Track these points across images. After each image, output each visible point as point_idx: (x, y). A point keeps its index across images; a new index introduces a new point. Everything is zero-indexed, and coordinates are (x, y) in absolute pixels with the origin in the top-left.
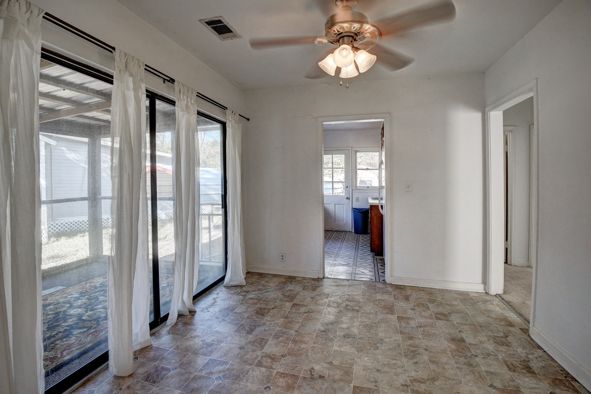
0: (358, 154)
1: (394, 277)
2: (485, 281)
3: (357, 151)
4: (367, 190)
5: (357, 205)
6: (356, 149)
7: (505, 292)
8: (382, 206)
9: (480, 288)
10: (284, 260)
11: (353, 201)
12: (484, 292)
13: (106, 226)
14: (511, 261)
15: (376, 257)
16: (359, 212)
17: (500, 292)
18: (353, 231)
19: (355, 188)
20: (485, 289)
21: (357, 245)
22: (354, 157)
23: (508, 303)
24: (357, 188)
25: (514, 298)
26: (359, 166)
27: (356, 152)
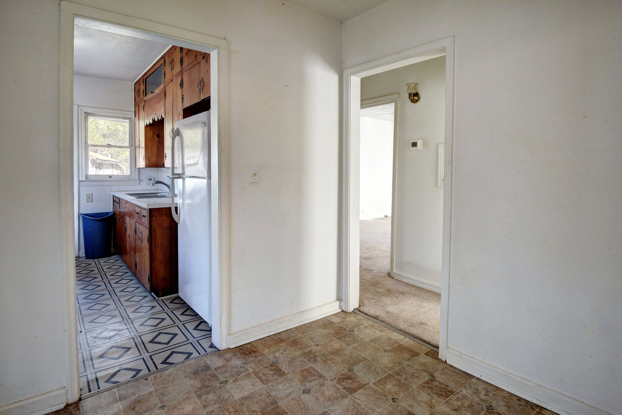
1: (233, 334)
2: (340, 297)
3: (88, 113)
4: (110, 181)
6: (89, 110)
11: (81, 201)
12: (340, 311)
15: (161, 298)
18: (83, 255)
19: (84, 179)
20: (340, 307)
22: (79, 123)
24: (89, 178)
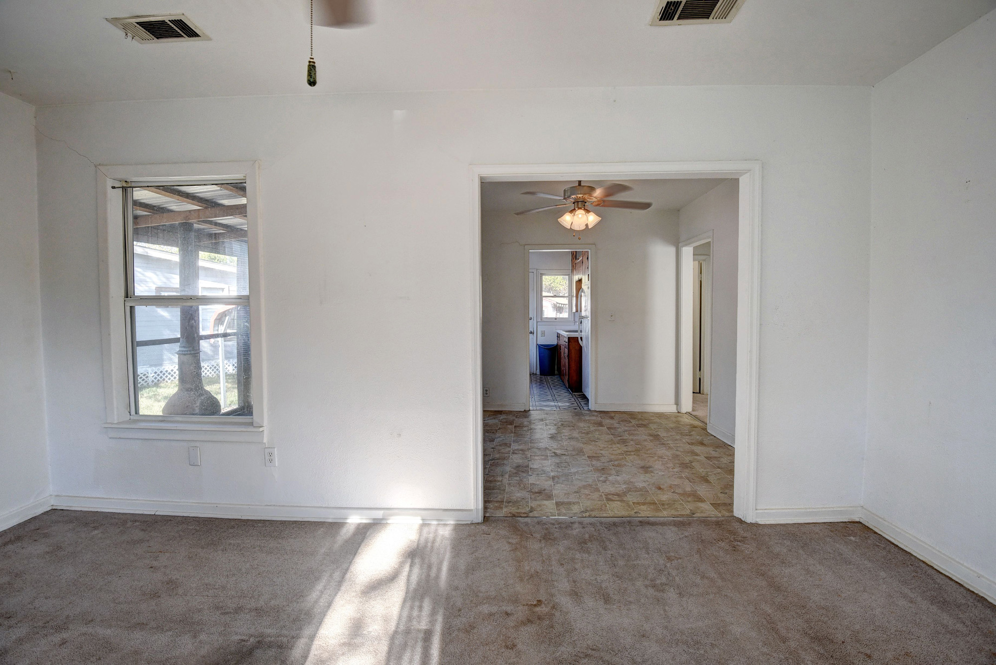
0: (544, 277)
2: (677, 402)
4: (554, 322)
5: (543, 341)
6: (542, 272)
7: (693, 410)
8: (581, 338)
9: (673, 409)
10: (488, 395)
11: (539, 336)
12: (677, 411)
13: (145, 384)
14: (703, 390)
15: (574, 393)
16: (547, 349)
17: (690, 410)
18: (538, 372)
19: (540, 320)
20: (677, 410)
21: (549, 385)
22: (540, 280)
23: (696, 417)
24: (543, 319)
25: (699, 413)
26: (544, 294)
27: (542, 274)
